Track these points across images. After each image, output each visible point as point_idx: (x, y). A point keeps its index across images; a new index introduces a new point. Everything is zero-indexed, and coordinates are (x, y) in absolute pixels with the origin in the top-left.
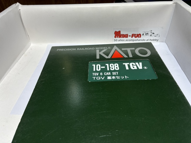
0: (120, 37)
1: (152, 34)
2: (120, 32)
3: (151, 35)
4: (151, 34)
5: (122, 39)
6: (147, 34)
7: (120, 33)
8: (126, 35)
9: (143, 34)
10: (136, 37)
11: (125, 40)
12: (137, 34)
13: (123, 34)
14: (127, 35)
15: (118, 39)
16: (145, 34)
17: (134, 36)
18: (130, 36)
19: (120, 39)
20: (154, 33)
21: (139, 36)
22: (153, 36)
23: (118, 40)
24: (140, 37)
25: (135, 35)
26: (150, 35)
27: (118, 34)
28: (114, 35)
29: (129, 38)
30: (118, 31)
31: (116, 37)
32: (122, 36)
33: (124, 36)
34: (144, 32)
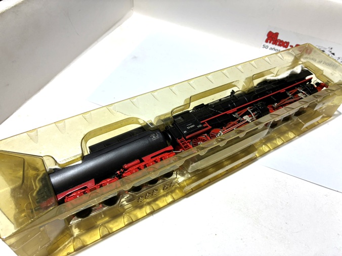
0: (275, 43)
1: (331, 55)
2: (277, 34)
5: (277, 47)
6: (323, 51)
7: (277, 36)
8: (286, 42)
13: (281, 39)
14: (288, 43)
15: (271, 45)
18: (292, 46)
19: (274, 46)
20: (334, 54)
23: (269, 48)
27: (273, 38)
28: (266, 37)
30: (274, 32)
31: (269, 41)
32: (278, 43)
33: (281, 44)
34: (317, 47)
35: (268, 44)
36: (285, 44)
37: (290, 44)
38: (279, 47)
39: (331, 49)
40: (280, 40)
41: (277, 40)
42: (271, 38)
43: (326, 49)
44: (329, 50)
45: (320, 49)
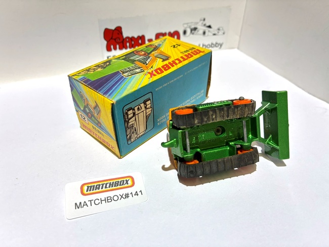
1: (207, 30)
3: (204, 33)
4: (205, 28)
6: (195, 29)
7: (121, 33)
8: (139, 37)
9: (185, 32)
12: (170, 33)
13: (130, 36)
14: (142, 38)
16: (189, 31)
18: (150, 40)
20: (210, 27)
21: (176, 37)
22: (210, 34)
25: (164, 35)
26: (201, 32)
28: (105, 42)
31: (112, 47)
32: (128, 44)
33: (133, 43)
34: (186, 26)
36: (140, 41)
37: (146, 39)
39: (204, 20)
40: (128, 38)
41: (124, 39)
42: (114, 41)
43: (197, 23)
44: (202, 23)
45: (190, 27)
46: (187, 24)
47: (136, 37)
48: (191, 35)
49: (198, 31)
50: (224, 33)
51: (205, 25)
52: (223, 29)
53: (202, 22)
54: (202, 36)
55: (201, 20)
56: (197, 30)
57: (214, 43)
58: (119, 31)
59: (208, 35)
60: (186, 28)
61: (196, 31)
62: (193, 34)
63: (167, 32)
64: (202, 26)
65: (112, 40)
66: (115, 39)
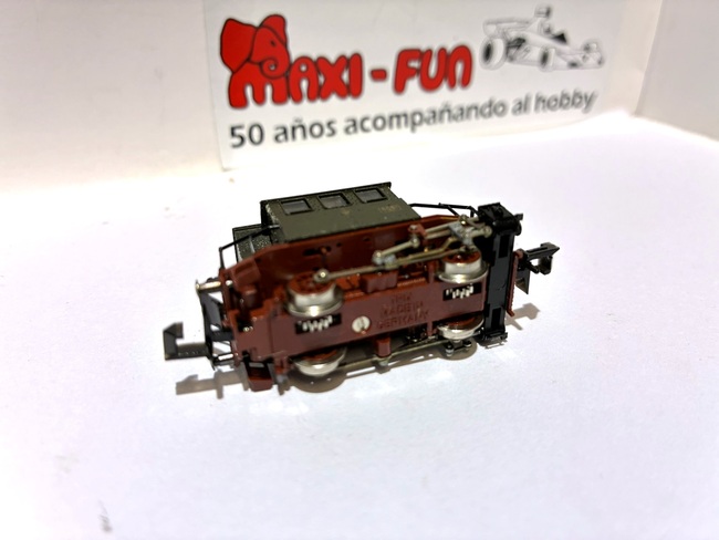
0: (287, 91)
2: (275, 26)
3: (545, 58)
4: (547, 42)
5: (309, 111)
6: (520, 42)
7: (284, 41)
8: (343, 62)
9: (488, 52)
10: (430, 85)
11: (340, 126)
12: (442, 51)
13: (314, 56)
14: (354, 63)
15: (270, 114)
17: (411, 73)
18: (379, 75)
19: (289, 112)
20: (561, 38)
21: (459, 68)
22: (560, 62)
23: (269, 134)
24: (466, 81)
25: (424, 56)
26: (536, 54)
27: (261, 61)
28: (226, 74)
29: (377, 97)
30: (255, 18)
31: (249, 91)
32: (304, 85)
33: (322, 79)
34: (492, 29)
35: (252, 113)
36: (345, 77)
37: (368, 67)
38: (319, 103)
39: (548, 13)
40: (304, 59)
41: (290, 66)
42: (257, 67)
43: (527, 23)
44: (542, 25)
45: (504, 35)
46: (497, 22)
47: (332, 58)
48: (507, 64)
49: (527, 51)
50: (600, 62)
51: (548, 31)
52: (599, 50)
53: (540, 19)
54: (536, 69)
55: (538, 13)
56: (525, 46)
57: (571, 94)
58: (275, 33)
59: (555, 68)
60: (493, 37)
61: (522, 50)
62: (512, 59)
63: (435, 48)
64: (540, 34)
65: (247, 65)
66: (260, 64)
